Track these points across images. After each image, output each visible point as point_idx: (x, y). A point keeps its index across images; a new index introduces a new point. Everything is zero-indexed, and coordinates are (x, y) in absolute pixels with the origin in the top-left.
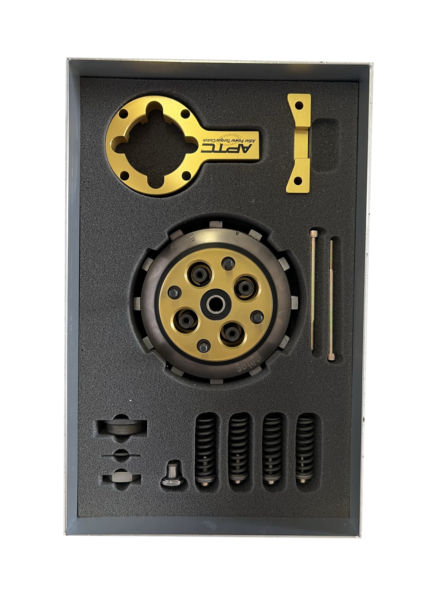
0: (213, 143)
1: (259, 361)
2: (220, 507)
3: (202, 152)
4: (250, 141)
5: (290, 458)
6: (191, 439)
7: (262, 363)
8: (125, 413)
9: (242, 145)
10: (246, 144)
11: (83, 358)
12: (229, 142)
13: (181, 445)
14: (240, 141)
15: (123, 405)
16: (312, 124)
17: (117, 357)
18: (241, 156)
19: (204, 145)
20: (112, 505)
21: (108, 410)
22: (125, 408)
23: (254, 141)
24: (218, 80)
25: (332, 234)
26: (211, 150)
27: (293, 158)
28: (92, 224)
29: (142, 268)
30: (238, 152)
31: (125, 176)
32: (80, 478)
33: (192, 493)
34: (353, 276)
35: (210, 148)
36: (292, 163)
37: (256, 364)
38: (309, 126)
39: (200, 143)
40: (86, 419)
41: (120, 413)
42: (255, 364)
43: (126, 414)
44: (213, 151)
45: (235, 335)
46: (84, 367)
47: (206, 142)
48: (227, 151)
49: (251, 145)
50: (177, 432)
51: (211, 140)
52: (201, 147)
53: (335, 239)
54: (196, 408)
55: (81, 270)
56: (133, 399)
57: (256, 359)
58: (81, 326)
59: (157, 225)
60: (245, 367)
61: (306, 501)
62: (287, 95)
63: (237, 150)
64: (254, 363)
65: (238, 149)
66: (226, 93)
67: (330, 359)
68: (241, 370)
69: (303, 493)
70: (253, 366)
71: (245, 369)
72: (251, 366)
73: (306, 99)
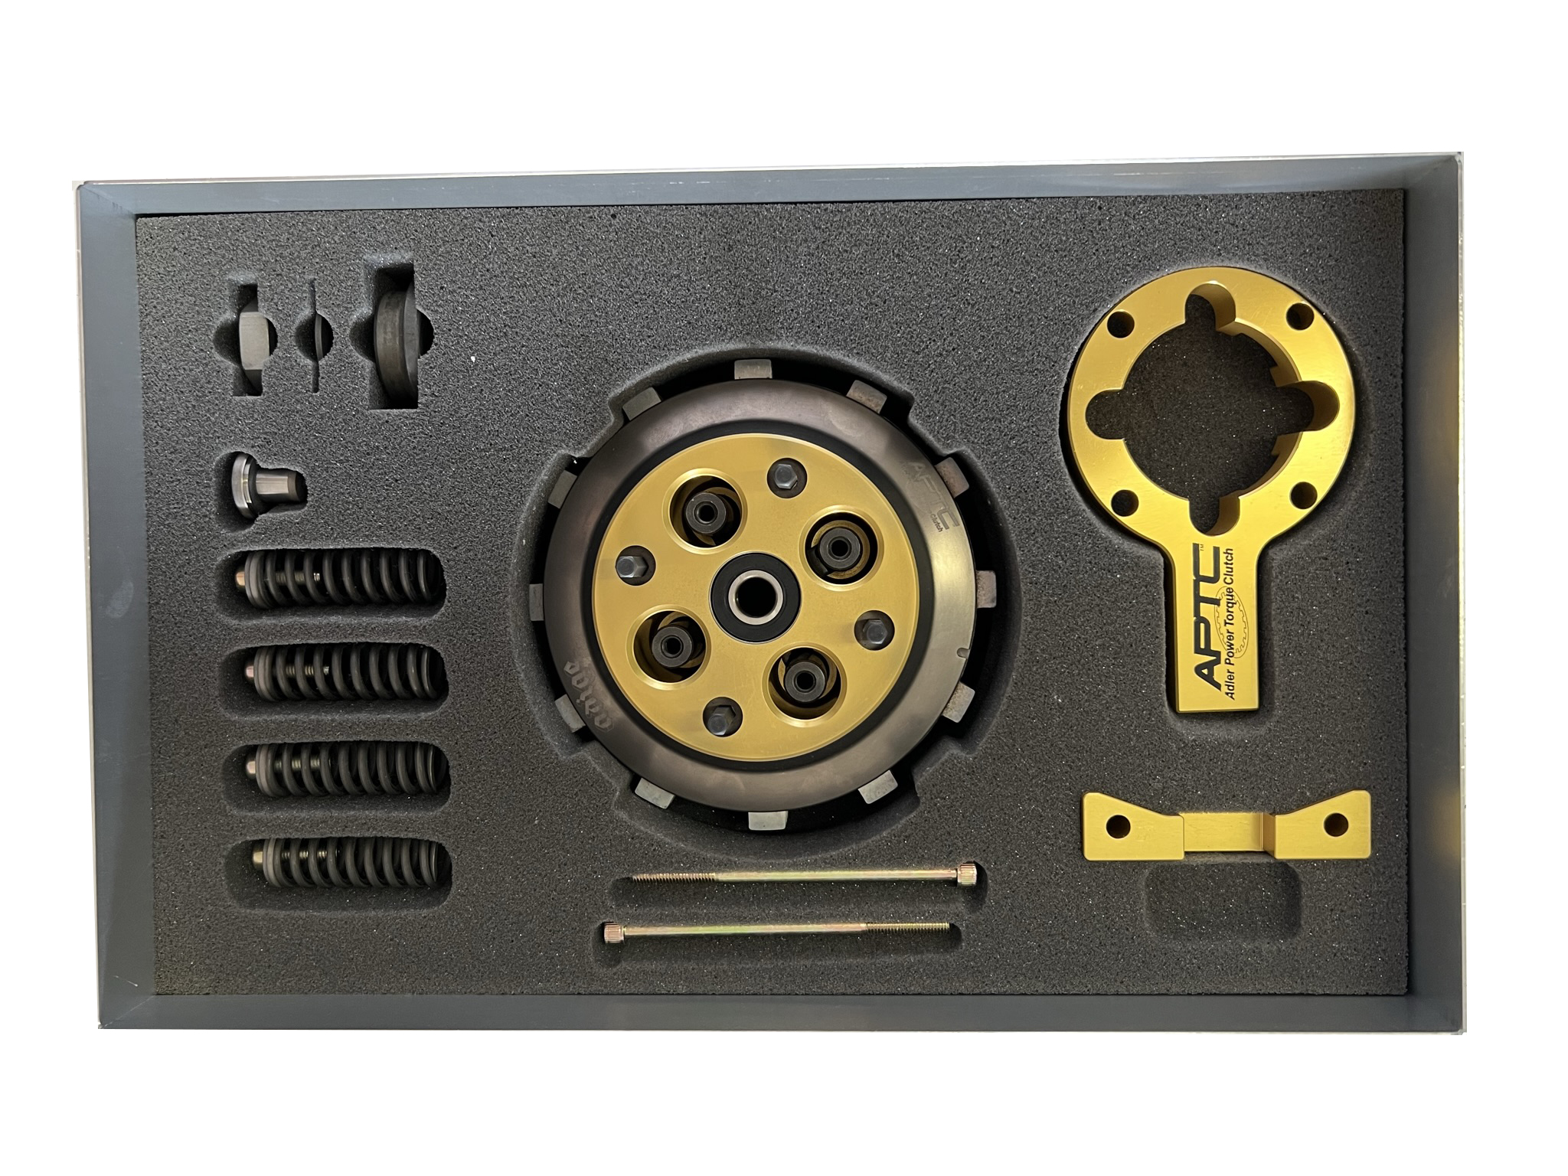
0: (1222, 577)
1: (597, 724)
2: (176, 624)
3: (1196, 548)
4: (1230, 685)
5: (322, 822)
6: (367, 536)
7: (593, 731)
8: (436, 344)
9: (1217, 662)
10: (1220, 673)
11: (591, 217)
12: (1226, 623)
13: (349, 509)
14: (1230, 654)
15: (461, 337)
16: (1284, 864)
17: (596, 316)
18: (1187, 659)
19: (1216, 550)
20: (172, 315)
21: (443, 296)
22: (451, 344)
23: (1230, 694)
24: (1405, 589)
25: (967, 927)
26: (1202, 573)
27: (1184, 810)
28: (979, 235)
29: (856, 381)
30: (1198, 650)
31: (1121, 326)
32: (247, 219)
33: (212, 544)
34: (849, 991)
35: (1207, 570)
36: (1169, 809)
37: (589, 716)
38: (1280, 855)
39: (1221, 540)
40: (416, 231)
41: (435, 331)
42: (590, 712)
43: (434, 347)
44: (1199, 579)
45: (670, 655)
46: (567, 222)
47: (1223, 558)
48: (1200, 620)
49: (1218, 686)
50: (387, 494)
51: (1230, 573)
52: (1208, 542)
53: (953, 935)
54: (455, 548)
55: (846, 205)
56: (477, 365)
57: (603, 716)
58: (683, 211)
59: (982, 422)
60: (578, 682)
61: (198, 869)
62: (1365, 789)
63: (1202, 646)
64: (593, 710)
65: (1207, 651)
66: (1367, 613)
67: (606, 930)
68: (571, 672)
69: (223, 861)
70: (584, 706)
71: (574, 683)
72: (584, 702)
73: (1356, 844)
